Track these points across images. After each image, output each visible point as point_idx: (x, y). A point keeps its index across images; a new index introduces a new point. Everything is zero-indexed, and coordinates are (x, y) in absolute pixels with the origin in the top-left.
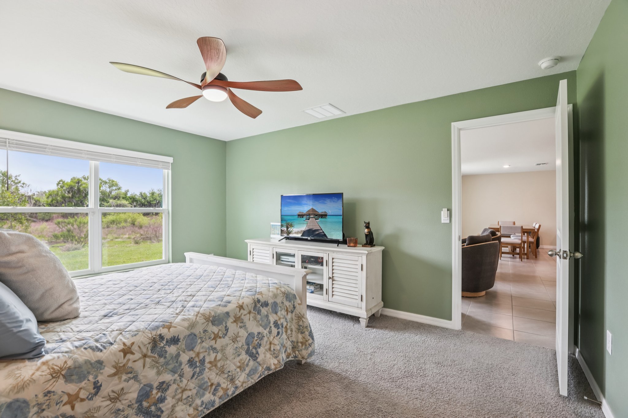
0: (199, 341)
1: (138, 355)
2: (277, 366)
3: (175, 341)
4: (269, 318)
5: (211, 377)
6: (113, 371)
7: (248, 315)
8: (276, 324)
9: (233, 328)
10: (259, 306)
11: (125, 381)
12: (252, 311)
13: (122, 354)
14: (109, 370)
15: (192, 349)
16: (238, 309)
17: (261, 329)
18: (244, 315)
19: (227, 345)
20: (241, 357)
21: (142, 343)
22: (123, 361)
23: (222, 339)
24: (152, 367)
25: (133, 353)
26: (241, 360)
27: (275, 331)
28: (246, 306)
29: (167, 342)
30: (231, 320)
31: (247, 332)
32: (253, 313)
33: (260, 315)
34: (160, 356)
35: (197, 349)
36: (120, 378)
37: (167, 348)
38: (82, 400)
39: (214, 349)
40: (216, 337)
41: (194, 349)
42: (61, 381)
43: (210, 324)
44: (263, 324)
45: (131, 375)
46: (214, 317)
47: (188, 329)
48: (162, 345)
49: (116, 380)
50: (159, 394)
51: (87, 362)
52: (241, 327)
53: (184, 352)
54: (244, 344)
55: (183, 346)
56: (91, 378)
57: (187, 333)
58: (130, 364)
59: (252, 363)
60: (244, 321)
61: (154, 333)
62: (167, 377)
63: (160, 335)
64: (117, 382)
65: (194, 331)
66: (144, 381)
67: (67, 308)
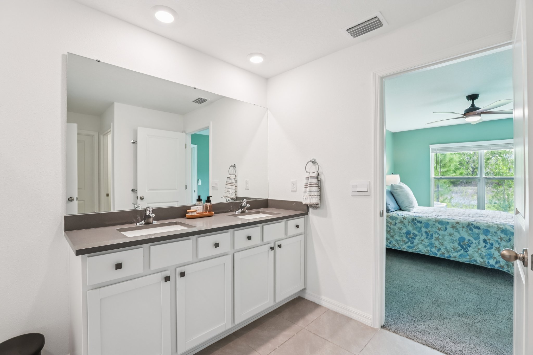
0: (430, 227)
1: (407, 221)
2: (482, 263)
3: (420, 222)
4: (480, 236)
5: (436, 243)
6: (399, 221)
7: (462, 228)
8: (485, 241)
9: (450, 230)
10: (472, 227)
11: (403, 226)
12: (465, 227)
13: (403, 219)
14: (398, 221)
15: (427, 228)
16: (455, 223)
17: (471, 238)
18: (459, 227)
19: (446, 235)
20: (454, 244)
21: (409, 218)
22: (402, 220)
23: (443, 231)
24: (412, 227)
25: (406, 219)
26: (455, 246)
27: (483, 244)
28: (461, 224)
29: (417, 221)
30: (450, 226)
31: (460, 235)
32: (465, 228)
33: (472, 231)
34: (414, 224)
35: (429, 229)
36: (401, 224)
37: (417, 223)
38: (392, 225)
39: (438, 234)
40: (439, 229)
41: (428, 229)
42: (389, 218)
43: (437, 223)
44: (474, 237)
45: (404, 225)
46: (440, 221)
47: (426, 220)
48: (415, 221)
49: (400, 224)
50: (413, 236)
51: (395, 217)
52: (456, 232)
53: (423, 228)
54: (457, 240)
55: (423, 226)
56: (395, 220)
57: (426, 222)
58: (404, 222)
59: (462, 251)
60: (459, 230)
61: (414, 217)
62: (416, 233)
63: (415, 218)
64: (400, 225)
65: (429, 222)
66: (408, 229)
67: (407, 208)
